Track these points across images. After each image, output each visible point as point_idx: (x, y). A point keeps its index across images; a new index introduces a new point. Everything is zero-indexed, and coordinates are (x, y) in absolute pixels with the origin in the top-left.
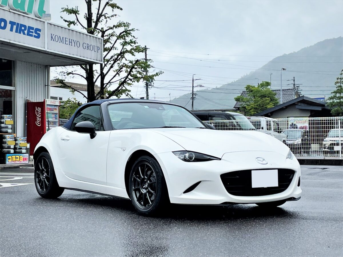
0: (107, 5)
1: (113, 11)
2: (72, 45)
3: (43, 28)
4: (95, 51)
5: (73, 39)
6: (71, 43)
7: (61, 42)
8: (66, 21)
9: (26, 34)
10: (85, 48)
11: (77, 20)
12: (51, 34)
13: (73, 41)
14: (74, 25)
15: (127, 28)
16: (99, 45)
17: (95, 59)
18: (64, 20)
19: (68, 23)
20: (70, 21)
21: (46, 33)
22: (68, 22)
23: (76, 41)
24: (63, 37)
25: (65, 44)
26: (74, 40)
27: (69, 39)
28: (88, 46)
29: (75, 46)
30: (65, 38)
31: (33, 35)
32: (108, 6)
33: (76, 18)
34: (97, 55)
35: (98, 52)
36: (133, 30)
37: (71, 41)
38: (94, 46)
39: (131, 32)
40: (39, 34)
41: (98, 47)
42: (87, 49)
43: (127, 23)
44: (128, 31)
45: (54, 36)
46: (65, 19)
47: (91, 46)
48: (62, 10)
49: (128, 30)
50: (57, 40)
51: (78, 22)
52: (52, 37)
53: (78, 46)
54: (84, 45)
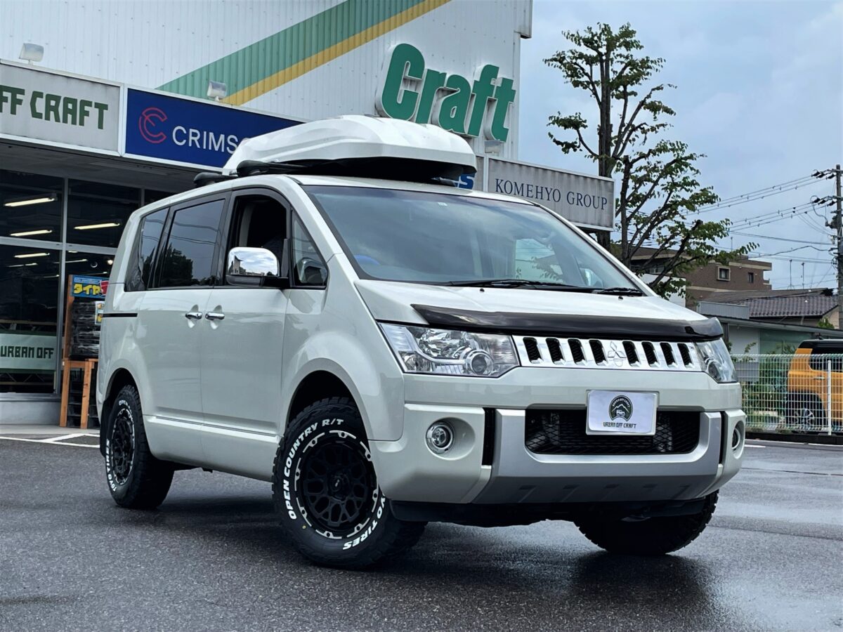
0: (642, 108)
1: (655, 118)
2: (542, 198)
3: (480, 169)
4: (596, 206)
5: (545, 186)
6: (539, 195)
7: (518, 193)
8: (558, 143)
10: (571, 201)
11: (581, 139)
12: (497, 180)
13: (544, 190)
14: (575, 150)
15: (680, 153)
16: (605, 194)
17: (597, 222)
18: (555, 141)
19: (562, 146)
20: (566, 143)
22: (562, 144)
23: (551, 189)
24: (522, 185)
25: (528, 196)
26: (546, 188)
27: (537, 187)
28: (580, 198)
29: (548, 200)
30: (528, 185)
31: (457, 184)
32: (645, 108)
33: (578, 137)
34: (601, 216)
35: (602, 209)
36: (691, 157)
37: (539, 190)
38: (594, 197)
39: (688, 161)
40: (471, 180)
41: (603, 198)
42: (578, 204)
43: (679, 144)
44: (682, 158)
45: (503, 182)
46: (557, 140)
47: (587, 198)
48: (551, 121)
49: (683, 156)
50: (508, 191)
51: (582, 145)
52: (498, 185)
53: (557, 200)
54: (571, 196)
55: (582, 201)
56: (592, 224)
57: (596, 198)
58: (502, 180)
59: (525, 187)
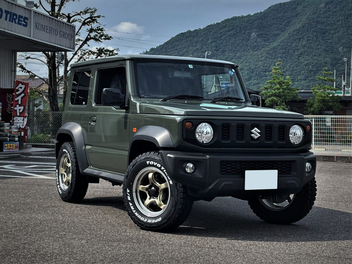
2: (51, 34)
3: (30, 17)
4: (69, 39)
6: (50, 31)
7: (43, 30)
9: (17, 22)
10: (61, 36)
11: (40, 3)
12: (36, 23)
14: (37, 8)
15: (93, 14)
16: (72, 33)
17: (69, 47)
21: (32, 22)
23: (55, 29)
24: (45, 26)
25: (47, 32)
26: (53, 28)
27: (50, 27)
29: (54, 34)
30: (47, 26)
31: (22, 23)
34: (71, 44)
35: (71, 40)
36: (99, 17)
38: (69, 34)
40: (27, 22)
41: (71, 35)
45: (38, 24)
49: (94, 16)
50: (40, 28)
51: (41, 6)
52: (36, 26)
53: (56, 35)
54: (61, 33)
55: (65, 35)
56: (68, 48)
57: (69, 35)
58: (38, 23)
59: (46, 26)
